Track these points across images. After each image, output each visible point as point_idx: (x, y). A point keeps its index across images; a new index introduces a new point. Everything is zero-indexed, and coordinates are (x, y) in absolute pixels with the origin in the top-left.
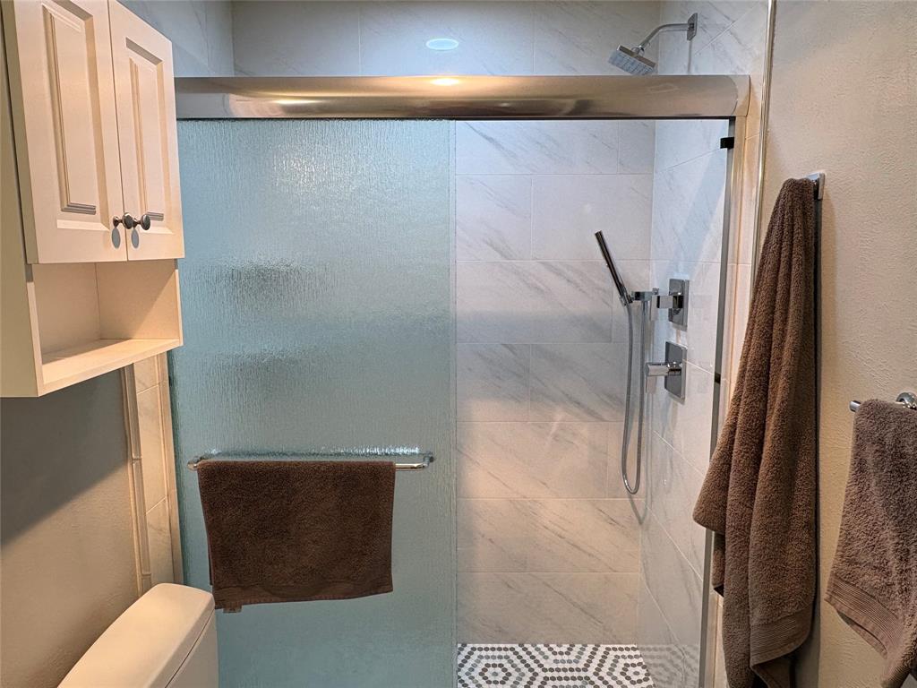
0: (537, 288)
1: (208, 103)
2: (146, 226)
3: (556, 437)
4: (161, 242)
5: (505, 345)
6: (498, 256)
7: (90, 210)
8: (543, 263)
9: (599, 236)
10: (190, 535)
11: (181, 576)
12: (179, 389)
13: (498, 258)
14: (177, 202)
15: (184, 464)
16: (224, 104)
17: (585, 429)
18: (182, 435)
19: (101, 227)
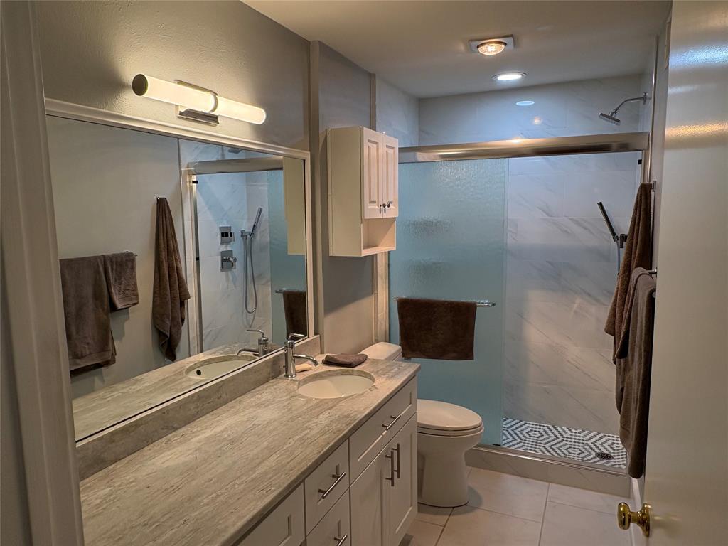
0: (566, 232)
1: (410, 155)
2: (389, 206)
3: (576, 312)
4: (392, 212)
5: (548, 262)
6: (544, 214)
7: (374, 202)
8: (571, 219)
9: (600, 204)
10: (392, 329)
11: (389, 340)
12: (391, 268)
13: (546, 216)
14: (397, 197)
15: (392, 300)
16: (415, 156)
17: (593, 309)
18: (391, 287)
19: (377, 207)
